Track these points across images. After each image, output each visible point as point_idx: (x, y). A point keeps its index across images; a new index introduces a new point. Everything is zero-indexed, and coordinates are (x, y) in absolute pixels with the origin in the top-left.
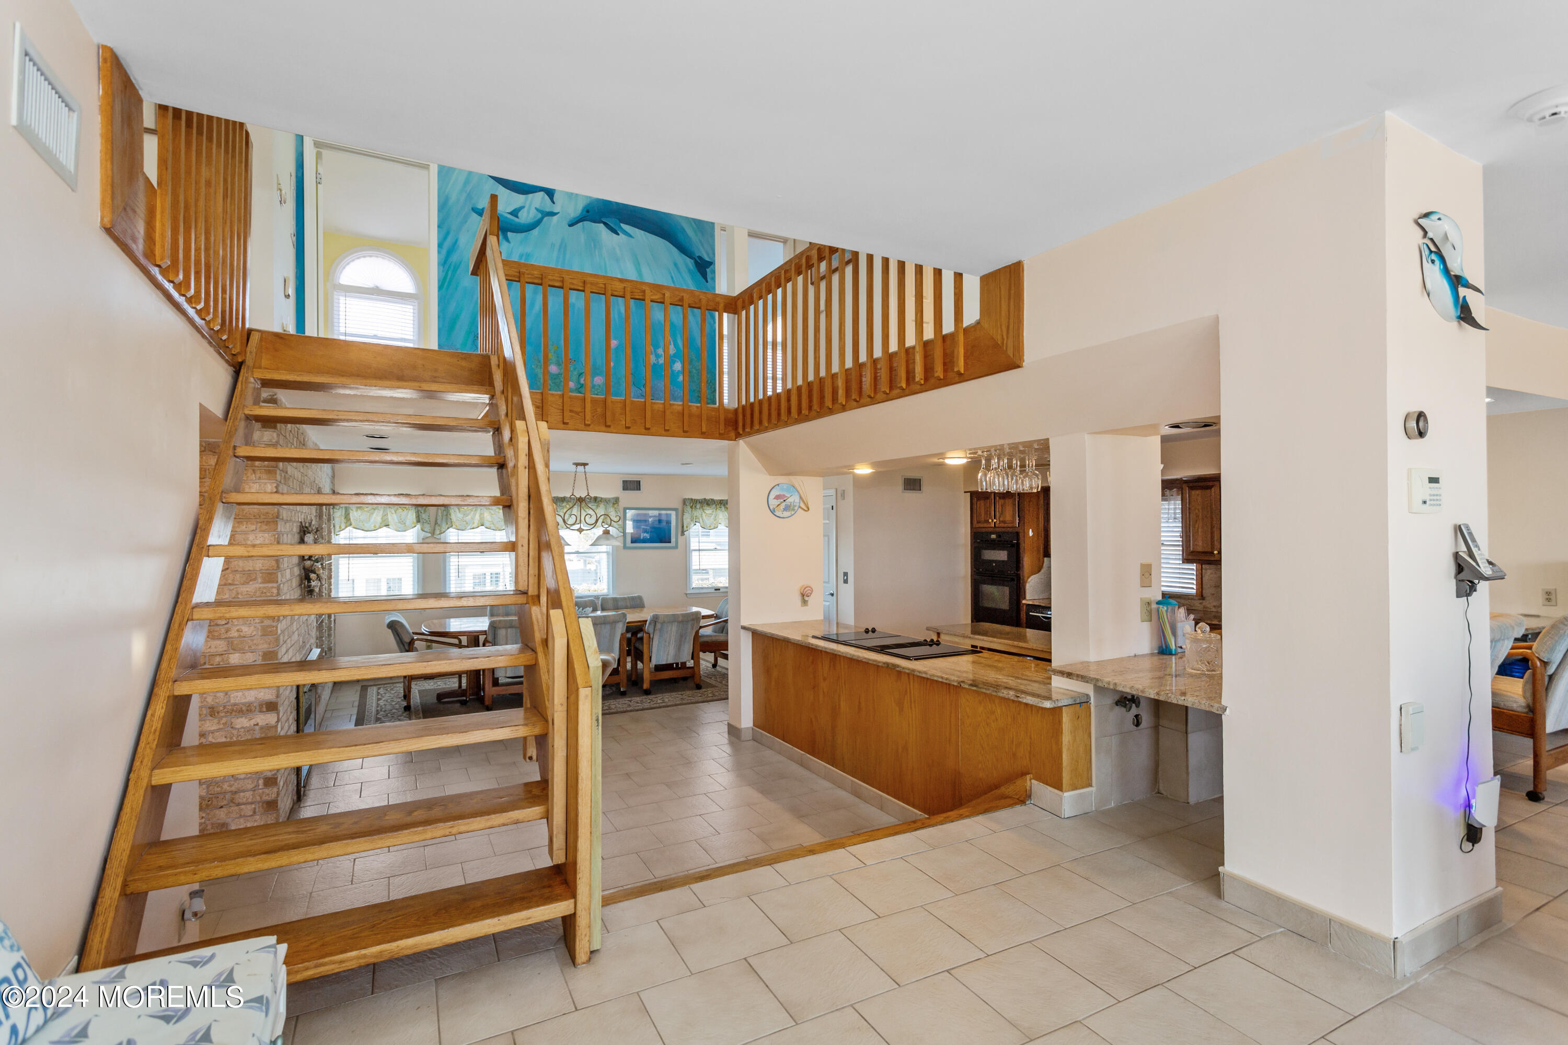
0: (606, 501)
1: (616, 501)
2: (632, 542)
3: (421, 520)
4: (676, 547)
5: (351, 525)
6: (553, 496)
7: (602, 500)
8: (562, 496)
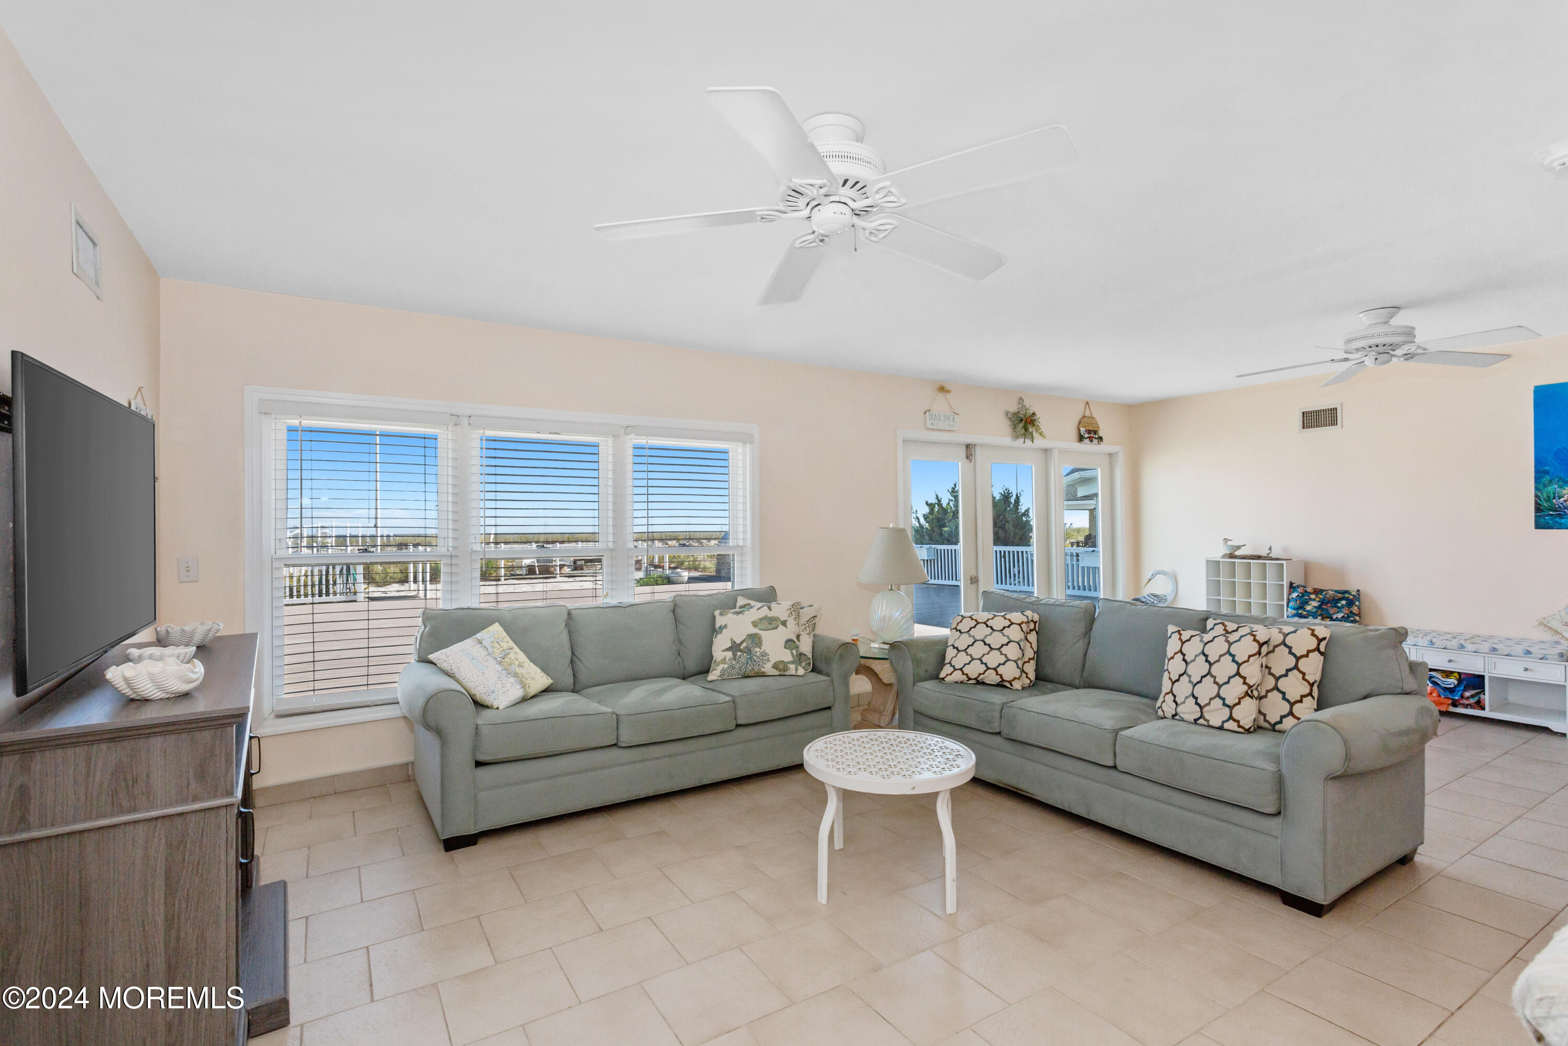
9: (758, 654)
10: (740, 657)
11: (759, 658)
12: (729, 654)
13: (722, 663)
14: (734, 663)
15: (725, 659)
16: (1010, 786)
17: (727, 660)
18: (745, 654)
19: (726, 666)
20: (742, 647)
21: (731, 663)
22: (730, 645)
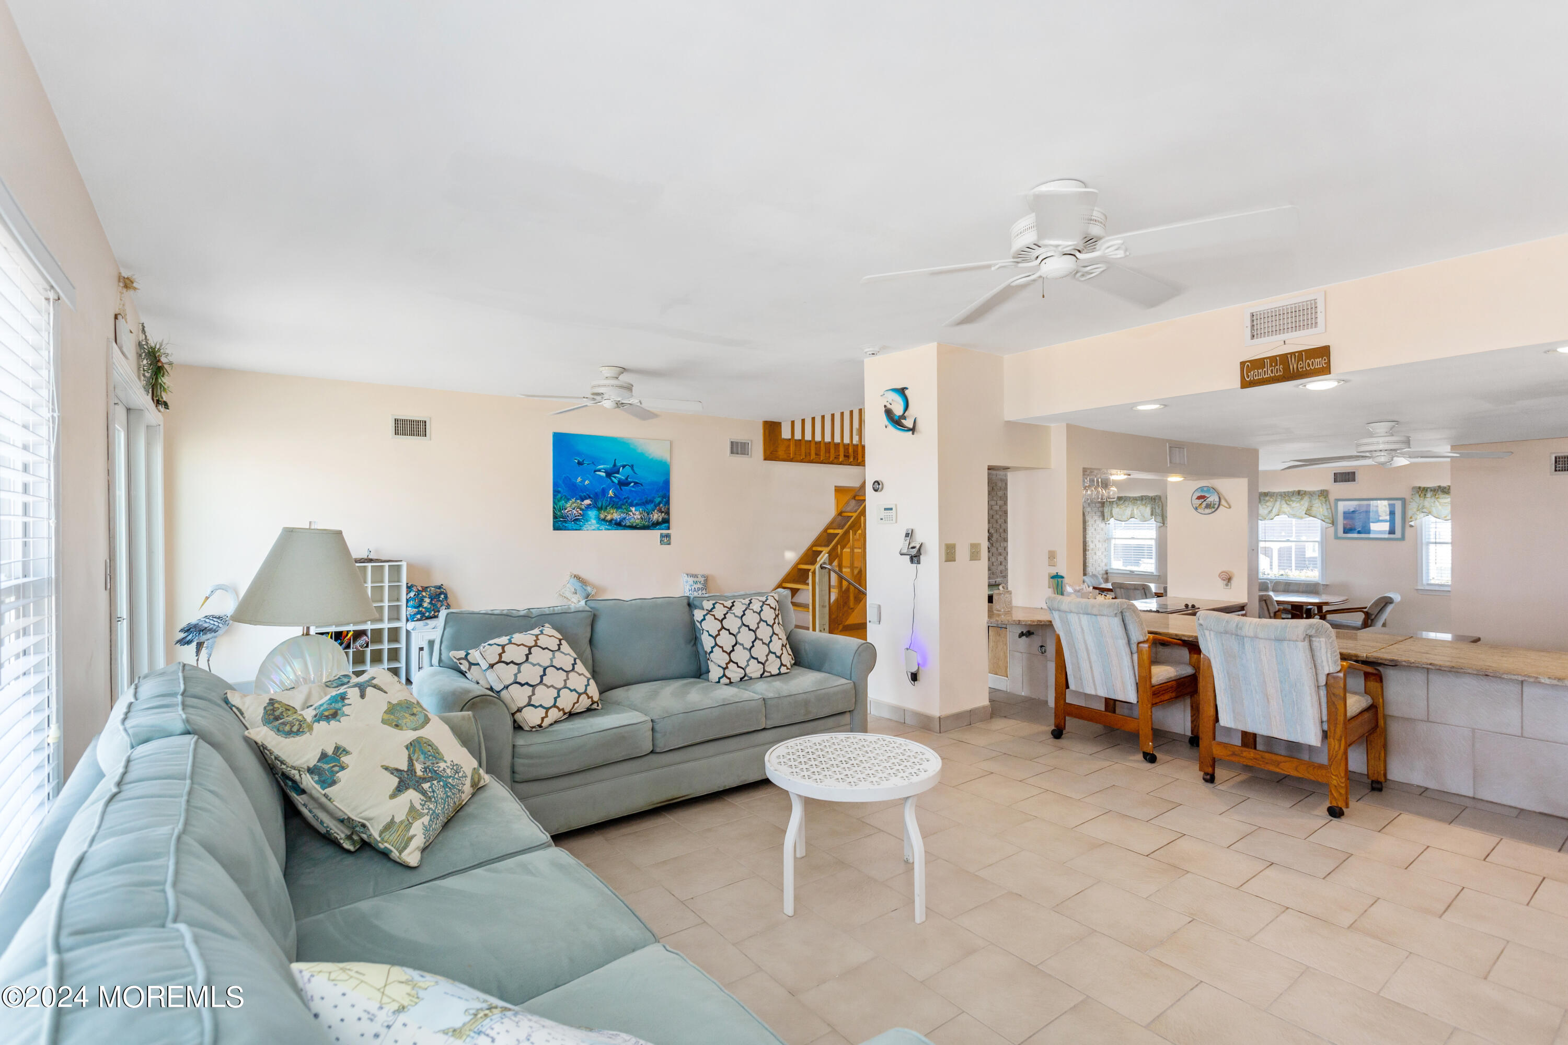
0: (1311, 494)
1: (1324, 494)
2: (1345, 532)
3: (1154, 514)
4: (1403, 538)
5: (1113, 517)
6: (1260, 491)
7: (1305, 493)
8: (1266, 491)
9: (448, 771)
10: (433, 791)
11: (454, 778)
12: (412, 795)
13: (415, 819)
14: (431, 806)
15: (412, 808)
16: (661, 803)
17: (419, 807)
18: (435, 782)
19: (426, 819)
20: (419, 773)
21: (429, 809)
22: (397, 780)
